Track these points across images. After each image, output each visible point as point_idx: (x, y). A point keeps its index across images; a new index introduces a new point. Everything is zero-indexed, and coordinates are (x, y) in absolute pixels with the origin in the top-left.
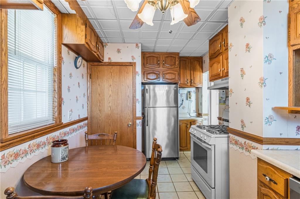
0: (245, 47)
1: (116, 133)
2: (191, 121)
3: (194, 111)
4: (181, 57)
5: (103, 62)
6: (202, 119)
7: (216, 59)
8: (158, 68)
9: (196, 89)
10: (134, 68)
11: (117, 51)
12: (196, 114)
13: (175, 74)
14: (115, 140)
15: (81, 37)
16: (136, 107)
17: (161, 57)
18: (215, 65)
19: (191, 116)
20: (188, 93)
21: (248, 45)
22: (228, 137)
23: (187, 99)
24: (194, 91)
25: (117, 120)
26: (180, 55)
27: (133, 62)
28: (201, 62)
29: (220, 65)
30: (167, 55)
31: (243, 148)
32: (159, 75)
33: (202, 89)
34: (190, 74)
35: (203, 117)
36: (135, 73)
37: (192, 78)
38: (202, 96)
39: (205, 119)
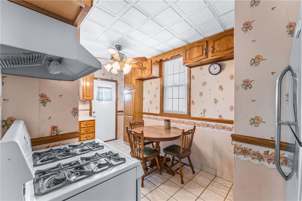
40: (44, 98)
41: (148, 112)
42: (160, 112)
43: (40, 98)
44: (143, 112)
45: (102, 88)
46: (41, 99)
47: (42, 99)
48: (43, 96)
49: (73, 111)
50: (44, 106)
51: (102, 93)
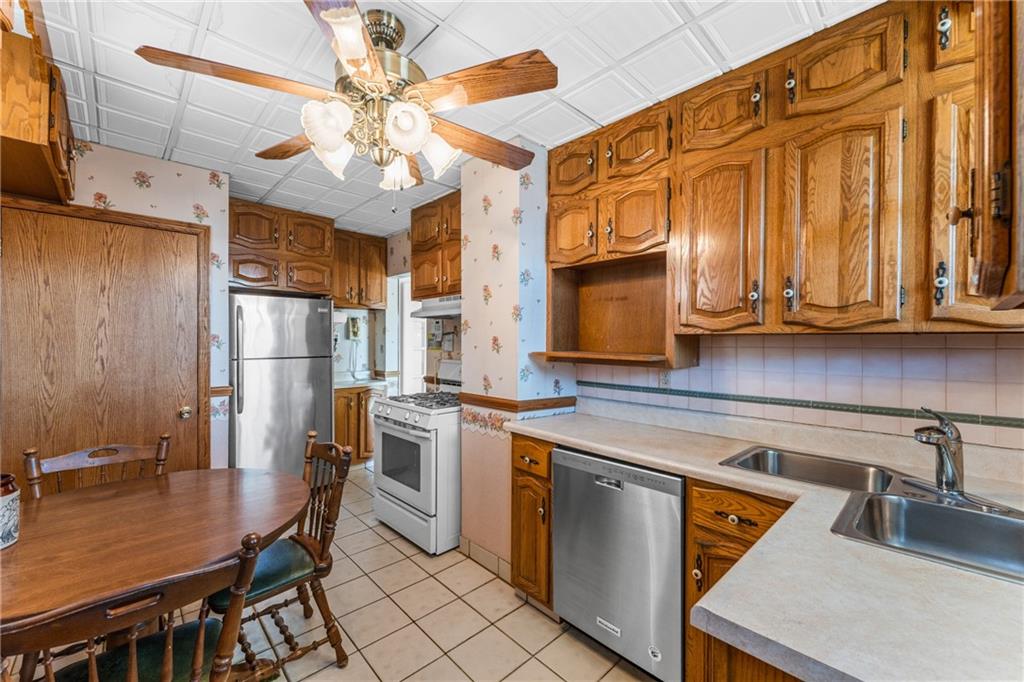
0: (492, 250)
1: (167, 438)
2: (359, 391)
3: (364, 365)
4: (338, 231)
5: (69, 205)
6: (383, 383)
7: (429, 255)
8: (273, 251)
9: (369, 313)
10: (202, 244)
11: (135, 179)
12: (368, 372)
13: (321, 272)
14: (163, 460)
15: (26, 116)
16: (209, 358)
17: (283, 220)
18: (426, 266)
19: (358, 380)
20: (350, 322)
21: (495, 247)
22: (461, 411)
23: (348, 337)
24: (364, 317)
25: (133, 402)
26: (336, 226)
27: (198, 223)
28: (383, 252)
29: (438, 270)
30: (300, 220)
31: (486, 426)
32: (276, 268)
33: (384, 314)
34: (356, 276)
35: (387, 379)
36: (205, 257)
37: (363, 286)
38: (385, 329)
39: (392, 384)
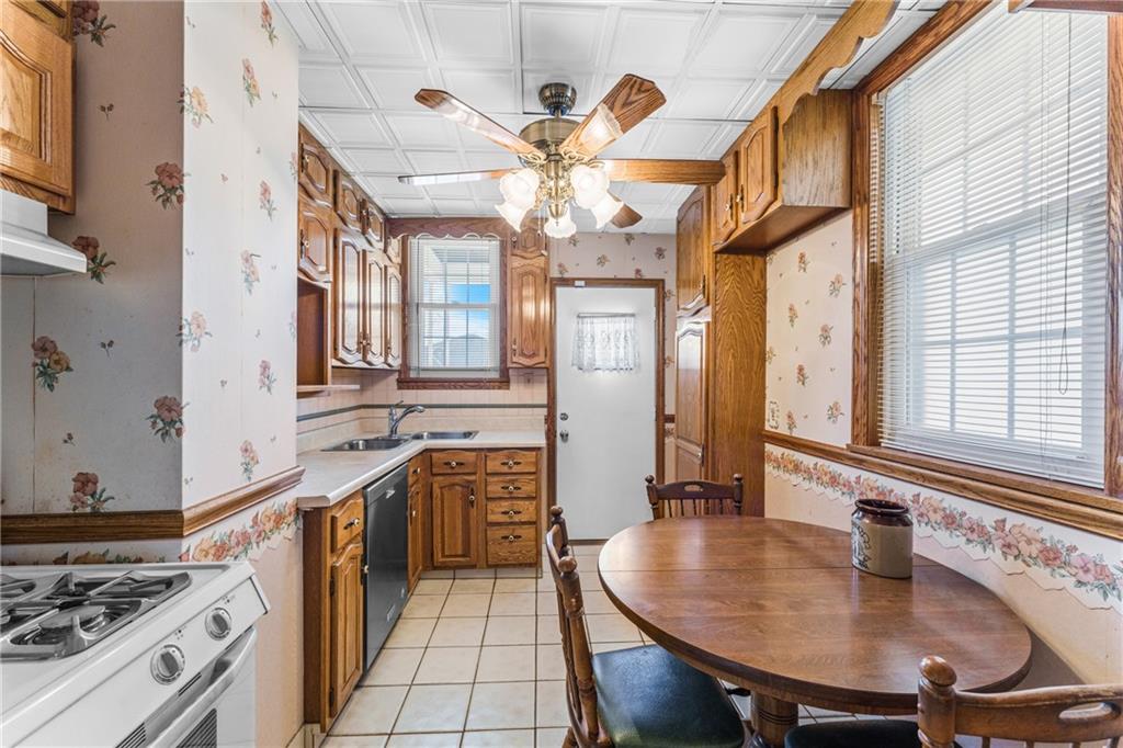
40: (48, 354)
41: (787, 433)
42: (855, 438)
43: (36, 355)
44: (767, 428)
45: (593, 316)
46: (39, 361)
47: (42, 358)
48: (44, 349)
49: (155, 412)
50: (48, 390)
51: (593, 337)
